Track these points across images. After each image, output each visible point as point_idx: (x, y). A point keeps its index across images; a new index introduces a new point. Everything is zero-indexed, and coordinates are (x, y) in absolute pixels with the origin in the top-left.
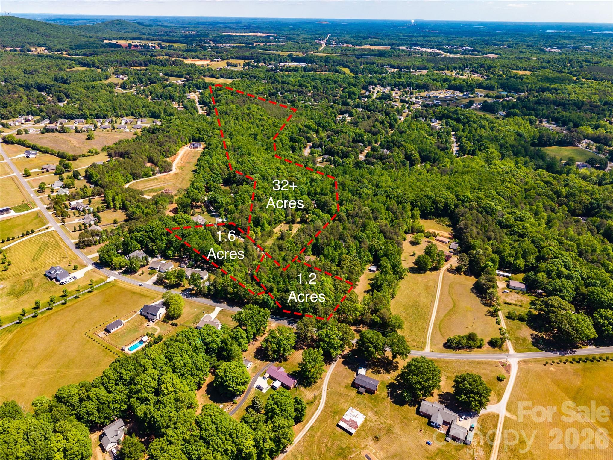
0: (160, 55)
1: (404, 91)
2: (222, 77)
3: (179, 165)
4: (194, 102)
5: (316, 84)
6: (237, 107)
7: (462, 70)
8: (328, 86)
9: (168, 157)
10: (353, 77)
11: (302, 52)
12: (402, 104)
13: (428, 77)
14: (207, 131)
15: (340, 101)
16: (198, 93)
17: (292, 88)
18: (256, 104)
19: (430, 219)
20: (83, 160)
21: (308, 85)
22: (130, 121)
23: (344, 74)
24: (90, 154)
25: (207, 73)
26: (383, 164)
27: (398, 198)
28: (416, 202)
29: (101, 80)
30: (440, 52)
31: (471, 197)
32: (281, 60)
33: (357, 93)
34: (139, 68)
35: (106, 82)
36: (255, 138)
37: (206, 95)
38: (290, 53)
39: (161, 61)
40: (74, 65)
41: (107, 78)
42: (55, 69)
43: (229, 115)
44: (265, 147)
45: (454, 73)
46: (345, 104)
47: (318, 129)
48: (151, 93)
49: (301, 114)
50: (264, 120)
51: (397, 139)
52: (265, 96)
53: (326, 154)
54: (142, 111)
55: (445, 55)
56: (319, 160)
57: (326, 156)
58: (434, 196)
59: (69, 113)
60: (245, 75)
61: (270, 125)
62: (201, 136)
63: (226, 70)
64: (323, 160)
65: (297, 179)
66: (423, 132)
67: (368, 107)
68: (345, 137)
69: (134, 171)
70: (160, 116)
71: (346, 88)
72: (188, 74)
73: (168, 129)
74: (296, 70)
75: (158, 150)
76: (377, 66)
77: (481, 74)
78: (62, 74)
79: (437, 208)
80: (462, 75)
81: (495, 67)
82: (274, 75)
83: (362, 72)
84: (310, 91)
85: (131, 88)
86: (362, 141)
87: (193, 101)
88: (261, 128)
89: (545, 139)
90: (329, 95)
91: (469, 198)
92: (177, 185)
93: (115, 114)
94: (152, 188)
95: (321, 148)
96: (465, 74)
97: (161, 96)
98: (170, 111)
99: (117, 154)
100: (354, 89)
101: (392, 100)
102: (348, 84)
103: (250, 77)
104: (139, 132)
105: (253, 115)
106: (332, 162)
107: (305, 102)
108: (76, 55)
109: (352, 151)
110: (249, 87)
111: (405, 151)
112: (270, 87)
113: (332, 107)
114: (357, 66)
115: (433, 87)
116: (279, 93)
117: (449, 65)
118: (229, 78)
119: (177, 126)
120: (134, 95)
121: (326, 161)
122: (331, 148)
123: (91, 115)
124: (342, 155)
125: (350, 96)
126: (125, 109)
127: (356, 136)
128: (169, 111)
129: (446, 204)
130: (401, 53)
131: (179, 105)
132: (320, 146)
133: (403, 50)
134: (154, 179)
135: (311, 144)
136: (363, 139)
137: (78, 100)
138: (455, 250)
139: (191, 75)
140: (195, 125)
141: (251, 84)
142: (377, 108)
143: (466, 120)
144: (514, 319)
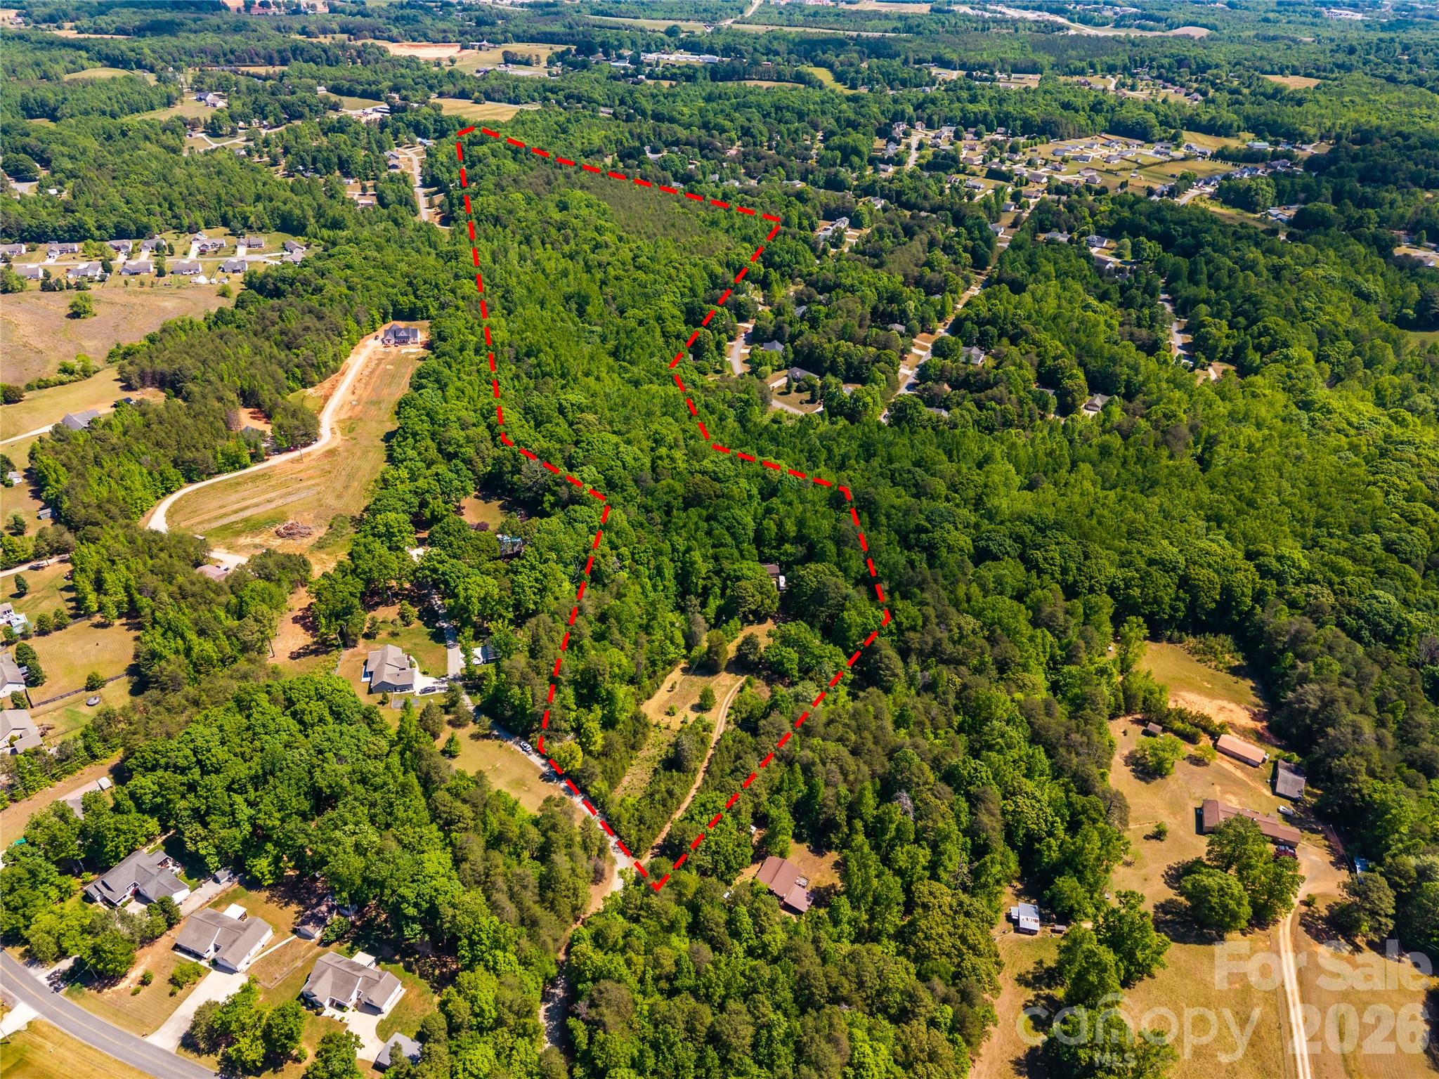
0: (325, 31)
1: (994, 143)
2: (489, 97)
3: (343, 416)
4: (406, 182)
5: (749, 120)
6: (529, 200)
7: (1133, 76)
8: (783, 127)
9: (312, 384)
10: (848, 99)
11: (703, 20)
12: (993, 183)
13: (1048, 97)
14: (437, 286)
15: (821, 175)
16: (420, 148)
17: (683, 133)
18: (582, 187)
19: (1170, 640)
20: (37, 403)
21: (727, 124)
22: (214, 245)
23: (821, 87)
24: (64, 377)
25: (448, 87)
26: (980, 406)
27: (1065, 571)
28: (1127, 587)
29: (153, 109)
30: (1060, 20)
31: (1305, 564)
32: (648, 45)
33: (864, 149)
34: (262, 70)
35: (164, 115)
36: (581, 312)
37: (442, 157)
38: (671, 23)
39: (325, 51)
40: (86, 63)
41: (169, 102)
42: (32, 74)
43: (505, 227)
44: (610, 345)
45: (1111, 83)
46: (834, 184)
47: (766, 276)
48: (286, 151)
49: (714, 223)
50: (607, 246)
51: (1006, 310)
52: (608, 161)
53: (795, 364)
54: (254, 211)
55: (1076, 29)
56: (776, 384)
57: (798, 373)
58: (1182, 560)
59: (34, 223)
60: (552, 91)
61: (623, 264)
62: (419, 304)
63: (501, 76)
64: (789, 386)
65: (717, 480)
66: (1078, 287)
67: (899, 193)
68: (851, 305)
69: (188, 455)
70: (305, 227)
71: (833, 133)
72: (396, 89)
73: (321, 282)
74: (689, 75)
75: (280, 364)
76: (906, 62)
77: (1182, 86)
78: (46, 91)
79: (1193, 606)
80: (1133, 88)
81: (1217, 66)
82: (631, 93)
83: (869, 81)
84: (733, 143)
85: (233, 133)
86: (902, 317)
87: (405, 179)
88: (599, 275)
90: (788, 155)
91: (1299, 568)
92: (331, 500)
93: (174, 221)
94: (247, 514)
95: (782, 342)
96: (1140, 85)
97: (314, 161)
98: (335, 210)
99: (148, 379)
100: (854, 138)
101: (962, 171)
102: (838, 120)
103: (567, 98)
104: (236, 283)
105: (574, 229)
106: (819, 393)
107: (721, 180)
108: (96, 32)
109: (877, 359)
110: (565, 131)
111: (1038, 355)
112: (621, 131)
113: (800, 196)
114: (852, 65)
115: (1070, 127)
116: (647, 148)
117: (1095, 60)
118: (510, 102)
119: (349, 267)
120: (238, 157)
121: (799, 390)
122: (812, 347)
123: (99, 228)
124: (848, 370)
125: (845, 160)
126: (202, 206)
127: (880, 299)
128: (331, 213)
129: (1227, 591)
130: (960, 23)
131: (364, 189)
132: (778, 335)
133: (965, 15)
134: (255, 478)
135: (749, 326)
136: (903, 312)
137: (72, 175)
138: (1295, 801)
139: (404, 92)
140: (403, 267)
141: (568, 121)
142: (926, 197)
143: (1189, 240)
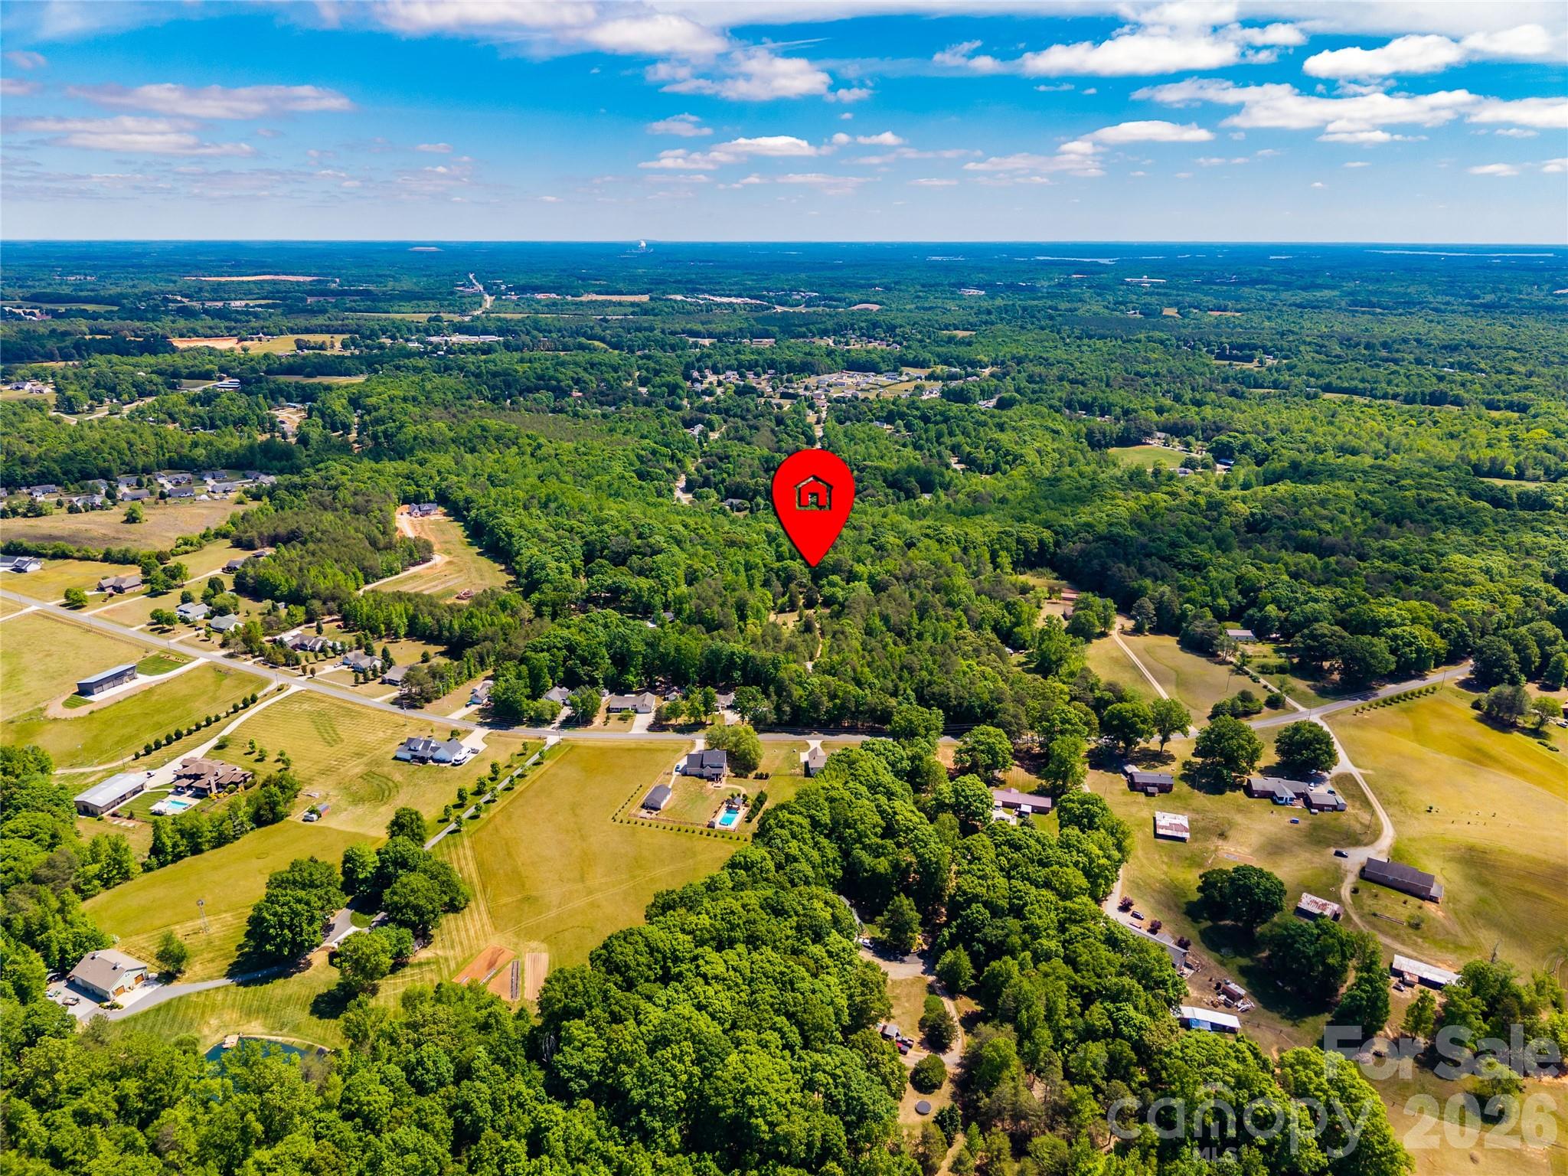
1: (772, 378)
2: (319, 371)
8: (607, 376)
11: (453, 312)
12: (788, 401)
15: (661, 403)
16: (291, 409)
21: (560, 376)
24: (187, 548)
30: (763, 303)
32: (424, 331)
37: (338, 408)
45: (830, 341)
57: (734, 501)
71: (648, 378)
74: (484, 350)
76: (663, 333)
80: (847, 344)
84: (572, 389)
85: (91, 409)
89: (1098, 436)
96: (851, 341)
101: (762, 396)
102: (647, 370)
106: (754, 509)
115: (820, 367)
118: (340, 374)
121: (739, 510)
122: (738, 485)
128: (278, 448)
130: (684, 307)
133: (683, 301)
134: (411, 578)
135: (681, 483)
144: (1271, 673)
